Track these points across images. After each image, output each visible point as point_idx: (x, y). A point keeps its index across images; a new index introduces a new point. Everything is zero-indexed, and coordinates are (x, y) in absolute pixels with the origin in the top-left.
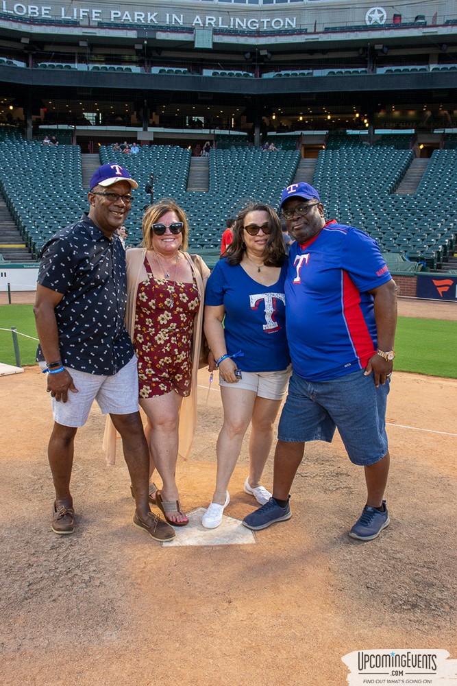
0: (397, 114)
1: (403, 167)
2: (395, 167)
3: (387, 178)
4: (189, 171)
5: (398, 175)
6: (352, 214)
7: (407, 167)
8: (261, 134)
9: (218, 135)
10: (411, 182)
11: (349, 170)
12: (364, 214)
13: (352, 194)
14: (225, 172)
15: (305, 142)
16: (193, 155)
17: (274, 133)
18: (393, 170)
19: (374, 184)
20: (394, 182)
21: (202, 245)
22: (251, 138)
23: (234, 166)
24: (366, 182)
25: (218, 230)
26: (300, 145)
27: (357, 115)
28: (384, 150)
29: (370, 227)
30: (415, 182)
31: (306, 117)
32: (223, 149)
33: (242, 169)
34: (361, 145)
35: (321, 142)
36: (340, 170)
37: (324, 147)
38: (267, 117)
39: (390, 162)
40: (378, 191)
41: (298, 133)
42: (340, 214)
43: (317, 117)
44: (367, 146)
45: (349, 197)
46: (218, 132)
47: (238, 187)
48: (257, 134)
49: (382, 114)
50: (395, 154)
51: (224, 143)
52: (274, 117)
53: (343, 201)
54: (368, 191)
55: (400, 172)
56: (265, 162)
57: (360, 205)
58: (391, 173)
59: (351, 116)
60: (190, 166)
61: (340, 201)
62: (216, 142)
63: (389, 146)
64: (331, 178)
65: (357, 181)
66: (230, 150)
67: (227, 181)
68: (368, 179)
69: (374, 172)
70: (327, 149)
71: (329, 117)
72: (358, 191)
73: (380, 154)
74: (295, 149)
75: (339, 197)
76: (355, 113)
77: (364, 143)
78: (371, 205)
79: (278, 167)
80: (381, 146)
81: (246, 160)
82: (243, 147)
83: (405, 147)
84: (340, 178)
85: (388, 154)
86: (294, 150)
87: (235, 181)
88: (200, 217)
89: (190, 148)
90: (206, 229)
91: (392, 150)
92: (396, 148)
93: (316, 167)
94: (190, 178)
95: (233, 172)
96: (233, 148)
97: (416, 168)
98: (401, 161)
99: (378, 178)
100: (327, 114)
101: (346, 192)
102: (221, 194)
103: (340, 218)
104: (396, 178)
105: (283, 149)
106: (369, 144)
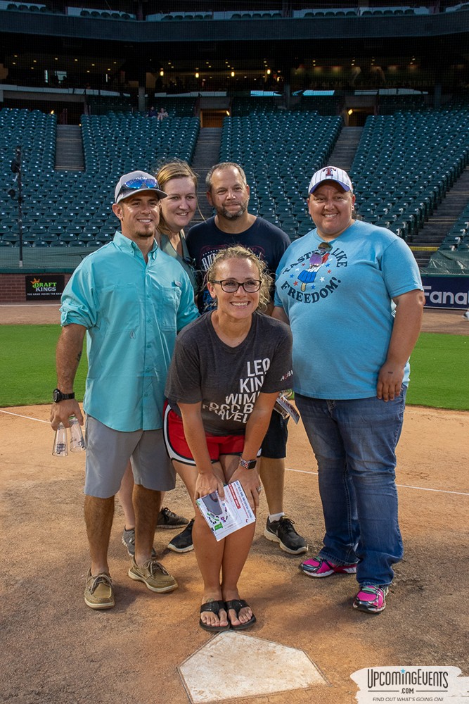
0: (318, 70)
1: (332, 138)
2: (322, 138)
3: (313, 152)
4: (56, 143)
5: (326, 148)
6: (275, 198)
7: (337, 137)
8: (146, 96)
9: (90, 96)
10: (344, 157)
11: (264, 142)
12: (290, 198)
13: (271, 172)
14: (105, 145)
15: (204, 105)
16: (58, 122)
17: (163, 95)
18: (320, 141)
19: (298, 160)
20: (322, 157)
21: (85, 242)
22: (134, 101)
23: (116, 138)
24: (288, 157)
25: (104, 221)
26: (199, 110)
27: (269, 72)
28: (306, 116)
29: (299, 214)
30: (347, 157)
31: (203, 74)
32: (99, 114)
33: (127, 142)
34: (277, 111)
35: (224, 106)
36: (253, 142)
37: (228, 113)
38: (152, 72)
39: (315, 131)
40: (304, 168)
41: (195, 94)
42: (260, 198)
43: (218, 74)
44: (284, 110)
45: (269, 177)
46: (89, 92)
47: (123, 165)
48: (142, 96)
49: (299, 71)
50: (321, 122)
51: (100, 107)
52: (162, 74)
53: (262, 182)
54: (291, 168)
55: (328, 145)
56: (156, 132)
57: (283, 187)
58: (318, 145)
59: (261, 72)
60: (56, 136)
61: (258, 182)
62: (88, 105)
63: (311, 111)
64: (243, 153)
65: (276, 156)
66: (108, 116)
67: (108, 156)
68: (290, 153)
69: (296, 145)
70: (232, 115)
71: (233, 74)
72: (279, 168)
73: (301, 122)
74: (192, 115)
75: (256, 177)
76: (266, 69)
77: (279, 107)
78: (297, 187)
79: (173, 138)
80: (302, 111)
81: (130, 129)
82: (125, 112)
83: (332, 113)
84: (255, 153)
85: (311, 122)
86: (191, 117)
87: (119, 157)
88: (78, 204)
89: (52, 112)
90: (88, 221)
91: (315, 116)
92: (321, 113)
93: (221, 137)
94: (59, 153)
95: (116, 145)
96: (112, 114)
97: (345, 139)
98: (328, 131)
99: (302, 153)
100: (230, 70)
101: (263, 171)
102: (102, 174)
103: (260, 203)
104: (324, 152)
105: (177, 115)
106: (285, 109)
